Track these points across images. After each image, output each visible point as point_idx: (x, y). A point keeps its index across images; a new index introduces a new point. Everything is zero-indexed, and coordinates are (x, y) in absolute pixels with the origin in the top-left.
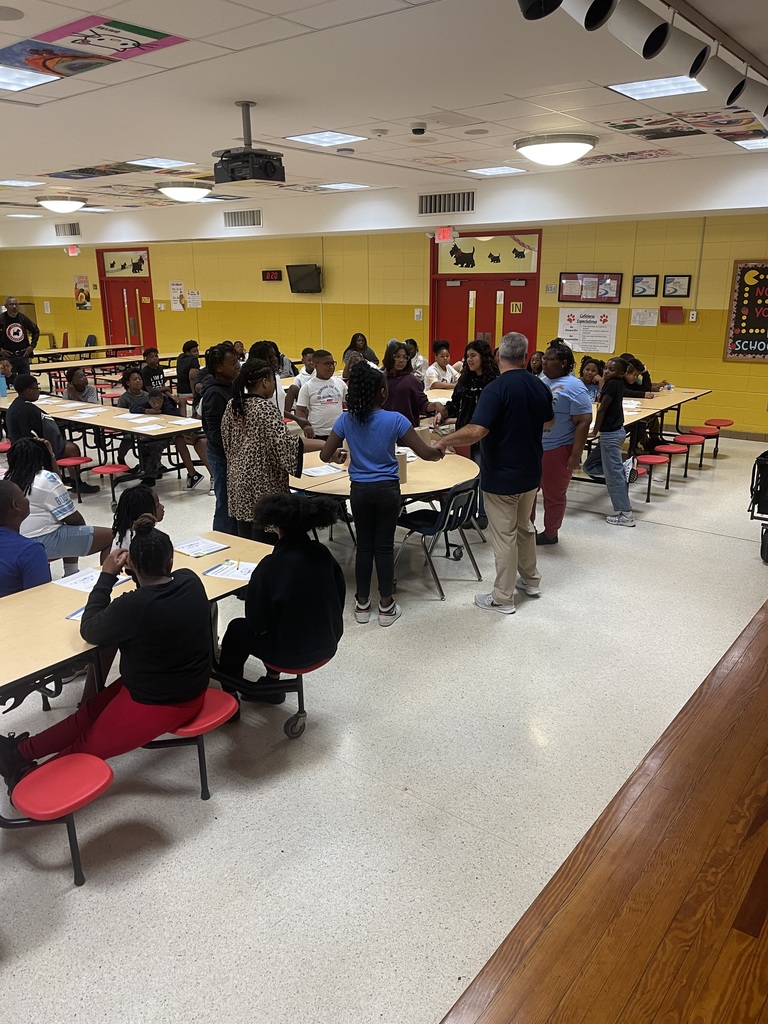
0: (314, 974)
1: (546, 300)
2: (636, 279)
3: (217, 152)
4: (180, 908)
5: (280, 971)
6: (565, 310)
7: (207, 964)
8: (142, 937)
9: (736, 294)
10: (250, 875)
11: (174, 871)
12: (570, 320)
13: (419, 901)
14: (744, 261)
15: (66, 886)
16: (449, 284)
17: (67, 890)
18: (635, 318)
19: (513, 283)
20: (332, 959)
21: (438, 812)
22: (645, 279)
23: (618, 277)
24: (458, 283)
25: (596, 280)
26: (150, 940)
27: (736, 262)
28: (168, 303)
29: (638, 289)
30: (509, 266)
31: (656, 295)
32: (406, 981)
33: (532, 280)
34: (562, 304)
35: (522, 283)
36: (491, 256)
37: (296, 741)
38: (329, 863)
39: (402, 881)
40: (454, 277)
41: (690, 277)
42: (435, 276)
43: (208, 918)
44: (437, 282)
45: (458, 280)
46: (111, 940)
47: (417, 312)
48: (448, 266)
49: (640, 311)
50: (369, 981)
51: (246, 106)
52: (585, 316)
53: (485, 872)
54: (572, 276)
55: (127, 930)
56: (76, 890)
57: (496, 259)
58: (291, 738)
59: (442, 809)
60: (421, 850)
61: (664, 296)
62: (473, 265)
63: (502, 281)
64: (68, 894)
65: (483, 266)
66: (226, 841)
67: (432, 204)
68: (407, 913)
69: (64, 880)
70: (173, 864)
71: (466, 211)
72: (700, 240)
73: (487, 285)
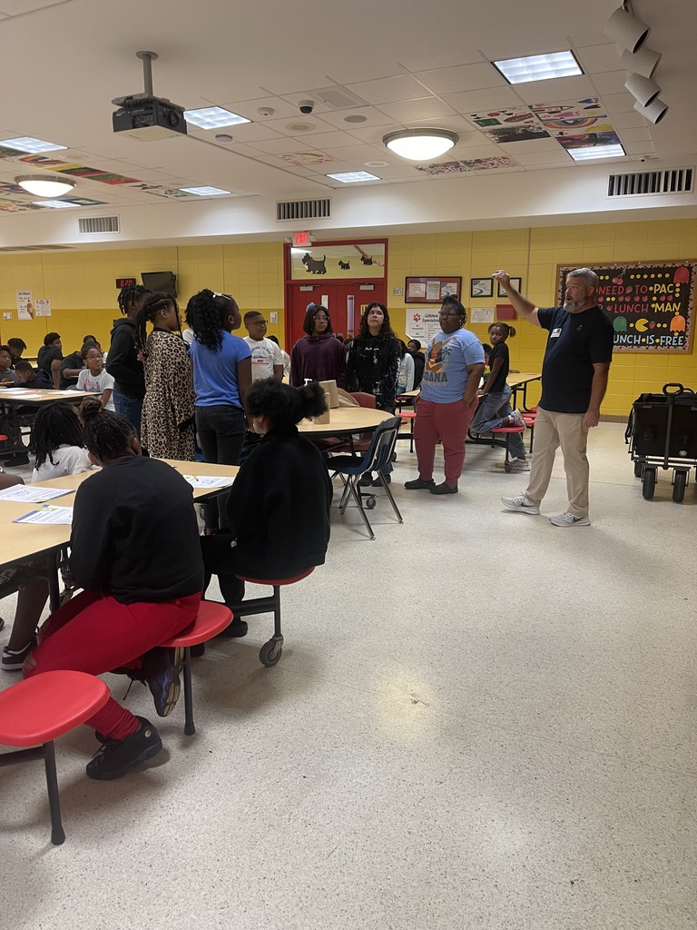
0: (401, 904)
1: (394, 302)
2: (474, 281)
3: (118, 99)
4: (201, 853)
5: (357, 908)
6: (412, 311)
7: (262, 912)
8: (164, 893)
9: (560, 294)
10: (276, 806)
11: (179, 814)
12: (416, 320)
13: (485, 809)
14: (565, 265)
15: (42, 847)
16: (302, 289)
17: (44, 851)
18: (474, 316)
19: (362, 288)
20: (415, 884)
21: (461, 720)
22: (482, 282)
23: (459, 280)
24: (311, 288)
25: (439, 283)
26: (176, 896)
27: (559, 266)
28: (15, 312)
29: (476, 291)
30: (358, 271)
31: (492, 296)
32: (513, 896)
33: (380, 285)
34: (408, 305)
35: (371, 288)
36: (341, 263)
37: (274, 669)
38: (364, 783)
39: (456, 791)
40: (307, 283)
41: (520, 279)
42: (289, 282)
43: (241, 860)
44: (291, 287)
45: (311, 285)
46: (122, 902)
47: (272, 315)
48: (300, 272)
49: (478, 310)
50: (470, 902)
51: (148, 57)
52: (430, 316)
53: (541, 771)
54: (416, 279)
55: (141, 888)
56: (56, 849)
57: (346, 266)
58: (267, 666)
59: (464, 717)
60: (461, 758)
61: (499, 296)
62: (325, 272)
63: (352, 285)
64: (47, 855)
65: (334, 273)
66: (233, 775)
67: (289, 211)
68: (479, 823)
69: (36, 841)
70: (175, 805)
71: (322, 217)
72: (527, 248)
73: (339, 289)
